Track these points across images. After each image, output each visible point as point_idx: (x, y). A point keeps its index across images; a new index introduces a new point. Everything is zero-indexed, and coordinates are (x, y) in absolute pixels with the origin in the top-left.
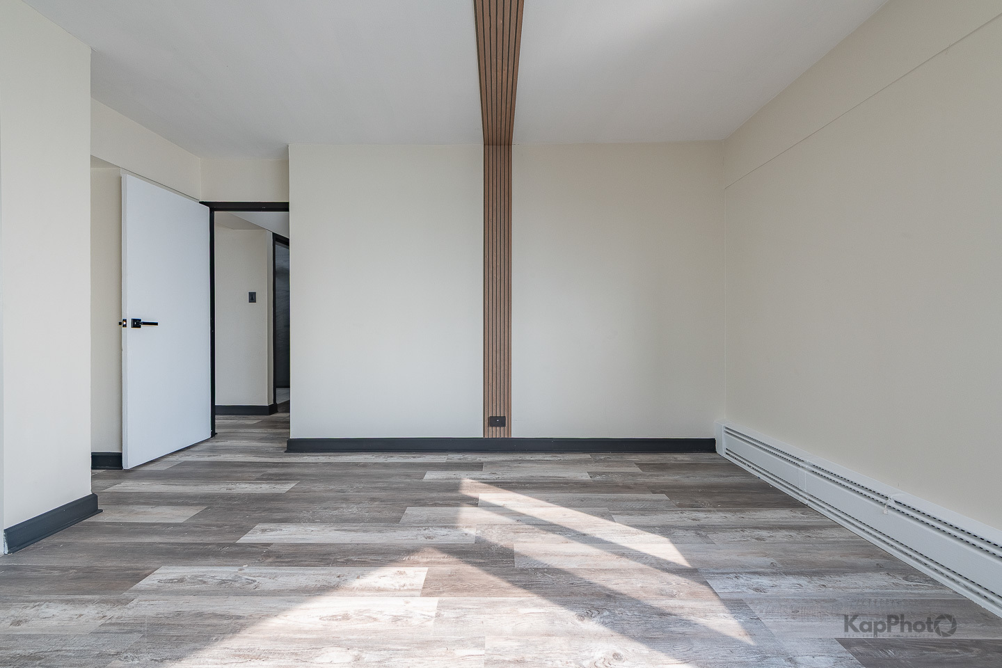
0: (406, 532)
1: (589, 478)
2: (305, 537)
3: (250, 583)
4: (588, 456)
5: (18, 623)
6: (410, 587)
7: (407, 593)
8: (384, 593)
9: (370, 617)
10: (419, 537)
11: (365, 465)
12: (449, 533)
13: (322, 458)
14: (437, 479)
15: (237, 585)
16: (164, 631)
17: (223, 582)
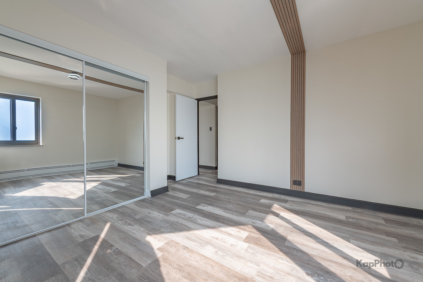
0: (246, 219)
1: (345, 219)
2: (213, 211)
3: (195, 220)
4: (350, 208)
5: (149, 213)
6: (240, 237)
7: (239, 239)
8: (231, 236)
9: (224, 241)
10: (250, 222)
11: (240, 192)
12: (262, 223)
13: (226, 187)
14: (265, 203)
15: (192, 219)
16: (174, 225)
17: (189, 217)
